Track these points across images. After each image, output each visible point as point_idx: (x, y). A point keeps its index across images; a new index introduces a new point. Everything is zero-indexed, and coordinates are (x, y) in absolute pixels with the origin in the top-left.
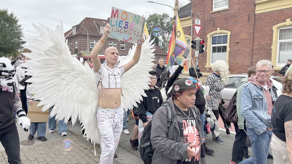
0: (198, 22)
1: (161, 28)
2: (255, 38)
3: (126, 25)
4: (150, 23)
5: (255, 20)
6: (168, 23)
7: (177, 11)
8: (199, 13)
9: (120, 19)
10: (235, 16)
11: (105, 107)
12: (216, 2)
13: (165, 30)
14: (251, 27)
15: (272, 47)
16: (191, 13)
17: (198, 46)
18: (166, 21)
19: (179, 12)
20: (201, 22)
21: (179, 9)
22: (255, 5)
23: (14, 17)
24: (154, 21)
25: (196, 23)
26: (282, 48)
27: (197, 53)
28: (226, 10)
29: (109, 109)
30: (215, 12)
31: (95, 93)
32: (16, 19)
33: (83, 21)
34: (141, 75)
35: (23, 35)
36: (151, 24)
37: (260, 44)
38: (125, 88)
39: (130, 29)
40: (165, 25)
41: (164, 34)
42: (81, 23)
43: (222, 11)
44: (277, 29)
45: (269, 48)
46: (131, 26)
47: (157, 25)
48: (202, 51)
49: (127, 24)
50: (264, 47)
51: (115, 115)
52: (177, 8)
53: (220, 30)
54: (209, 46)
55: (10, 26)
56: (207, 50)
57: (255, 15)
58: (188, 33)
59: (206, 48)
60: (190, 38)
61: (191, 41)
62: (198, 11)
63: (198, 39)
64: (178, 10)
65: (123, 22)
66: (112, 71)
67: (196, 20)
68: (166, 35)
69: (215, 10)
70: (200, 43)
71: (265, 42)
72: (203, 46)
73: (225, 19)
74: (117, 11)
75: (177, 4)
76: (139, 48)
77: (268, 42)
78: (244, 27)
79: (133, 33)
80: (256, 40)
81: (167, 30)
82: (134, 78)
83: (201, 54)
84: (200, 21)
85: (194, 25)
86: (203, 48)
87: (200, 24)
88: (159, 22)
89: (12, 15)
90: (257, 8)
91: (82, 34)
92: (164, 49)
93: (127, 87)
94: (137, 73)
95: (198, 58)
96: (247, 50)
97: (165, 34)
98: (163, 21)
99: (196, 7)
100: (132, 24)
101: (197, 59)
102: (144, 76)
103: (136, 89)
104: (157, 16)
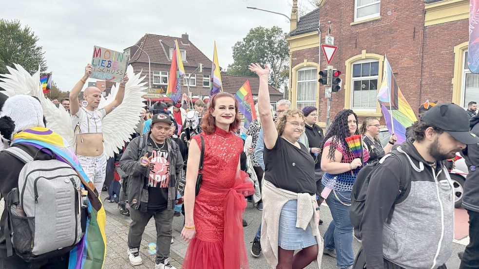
0: (330, 41)
1: (269, 51)
2: (424, 66)
3: (109, 64)
4: (251, 43)
5: (424, 37)
6: (281, 42)
7: (296, 23)
8: (332, 26)
9: (102, 58)
10: (391, 31)
11: (85, 155)
12: (359, 7)
13: (275, 54)
14: (417, 48)
15: (454, 81)
16: (319, 25)
17: (329, 80)
18: (277, 38)
19: (298, 24)
20: (335, 40)
21: (299, 20)
22: (425, 12)
23: (30, 34)
24: (257, 39)
25: (327, 43)
26: (470, 83)
27: (328, 91)
28: (376, 20)
29: (89, 157)
30: (358, 24)
31: (72, 139)
32: (33, 38)
33: (142, 39)
34: (127, 117)
35: (45, 63)
36: (253, 43)
37: (433, 77)
38: (107, 133)
39: (113, 67)
40: (276, 46)
41: (274, 60)
42: (139, 44)
43: (370, 22)
44: (461, 51)
45: (449, 82)
46: (114, 65)
47: (263, 46)
48: (336, 89)
49: (110, 62)
50: (440, 82)
51: (97, 163)
52: (295, 18)
53: (367, 52)
54: (349, 80)
55: (23, 48)
56: (346, 87)
57: (425, 28)
58: (314, 59)
59: (344, 84)
60: (316, 67)
61: (319, 71)
62: (330, 22)
63: (329, 68)
64: (297, 20)
65: (105, 61)
66: (92, 114)
67: (327, 37)
68: (278, 63)
69: (357, 20)
70: (333, 76)
71: (441, 72)
72: (339, 80)
73: (375, 35)
74: (100, 49)
75: (295, 11)
76: (122, 87)
77: (446, 72)
78: (407, 48)
79: (116, 72)
80: (427, 69)
81: (279, 53)
82: (118, 122)
83: (334, 93)
84: (333, 38)
85: (323, 46)
86: (338, 83)
87: (332, 44)
88: (266, 41)
89: (26, 31)
90: (428, 17)
91: (140, 61)
92: (275, 85)
93: (109, 131)
94: (122, 115)
95: (331, 100)
96: (412, 86)
97: (276, 60)
98: (273, 38)
99: (327, 16)
100: (115, 62)
101: (328, 102)
102: (130, 118)
103: (119, 133)
104: (262, 31)
